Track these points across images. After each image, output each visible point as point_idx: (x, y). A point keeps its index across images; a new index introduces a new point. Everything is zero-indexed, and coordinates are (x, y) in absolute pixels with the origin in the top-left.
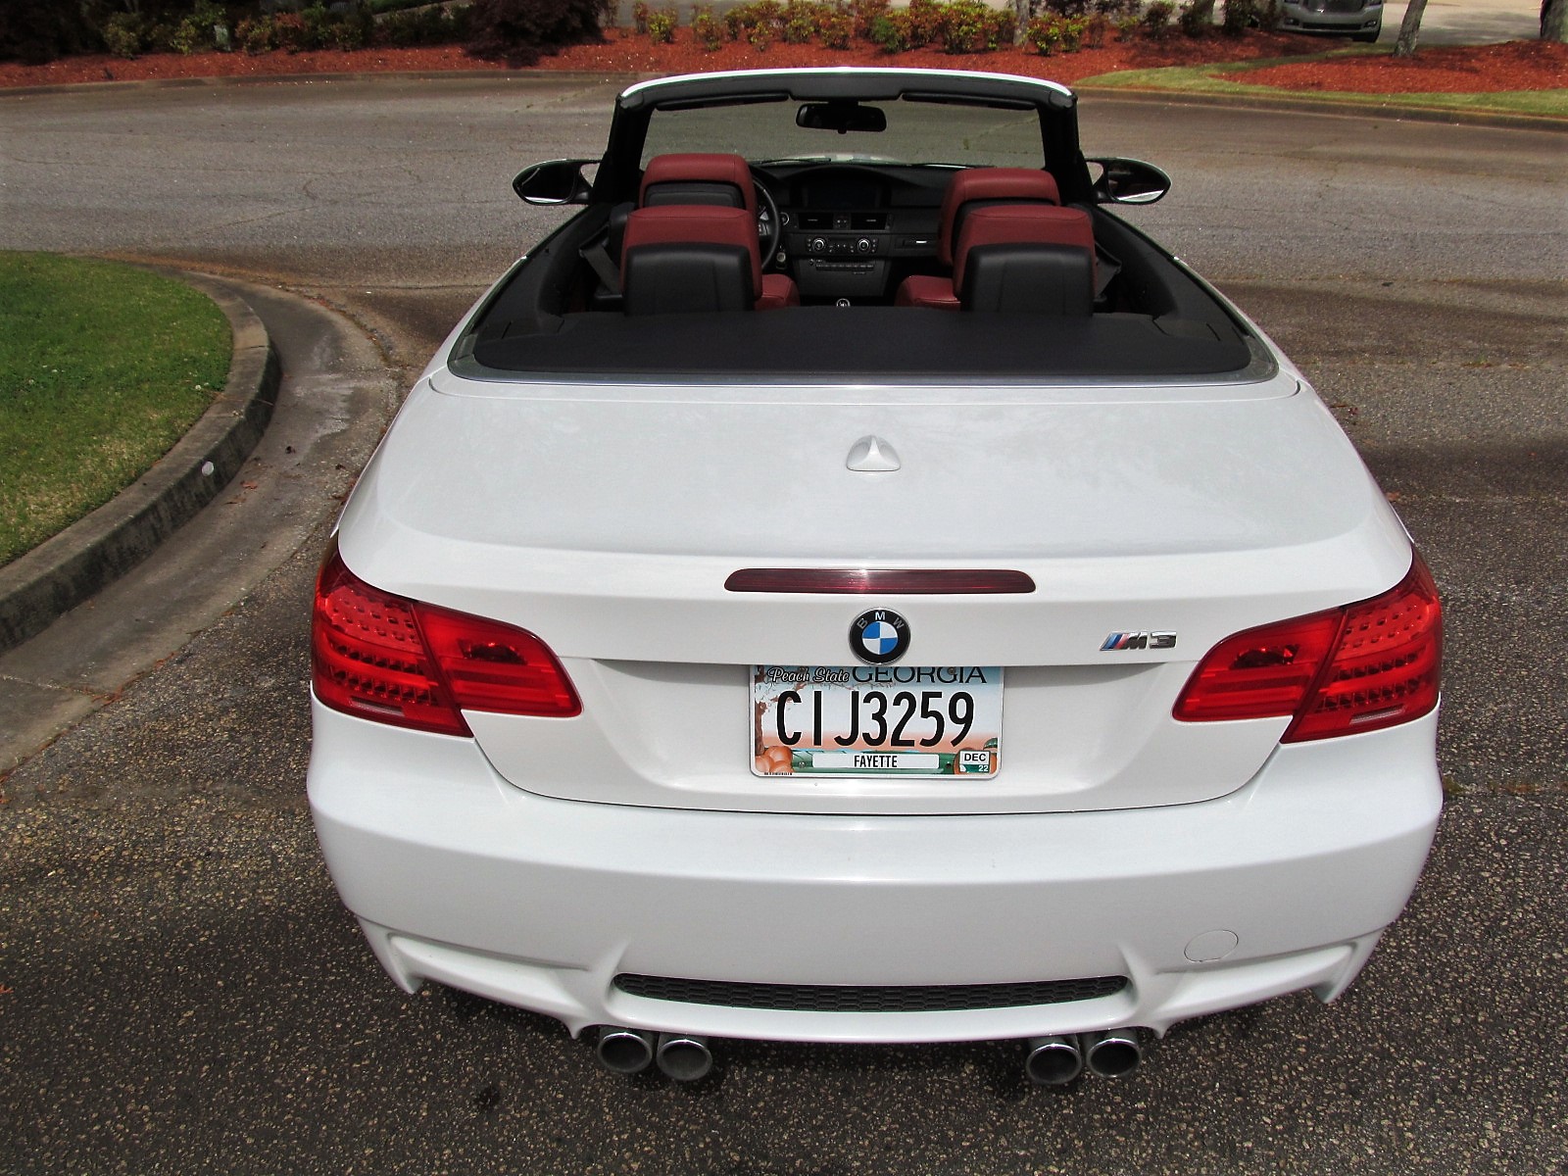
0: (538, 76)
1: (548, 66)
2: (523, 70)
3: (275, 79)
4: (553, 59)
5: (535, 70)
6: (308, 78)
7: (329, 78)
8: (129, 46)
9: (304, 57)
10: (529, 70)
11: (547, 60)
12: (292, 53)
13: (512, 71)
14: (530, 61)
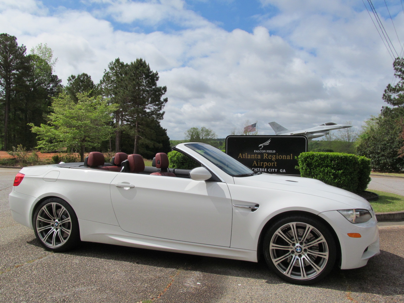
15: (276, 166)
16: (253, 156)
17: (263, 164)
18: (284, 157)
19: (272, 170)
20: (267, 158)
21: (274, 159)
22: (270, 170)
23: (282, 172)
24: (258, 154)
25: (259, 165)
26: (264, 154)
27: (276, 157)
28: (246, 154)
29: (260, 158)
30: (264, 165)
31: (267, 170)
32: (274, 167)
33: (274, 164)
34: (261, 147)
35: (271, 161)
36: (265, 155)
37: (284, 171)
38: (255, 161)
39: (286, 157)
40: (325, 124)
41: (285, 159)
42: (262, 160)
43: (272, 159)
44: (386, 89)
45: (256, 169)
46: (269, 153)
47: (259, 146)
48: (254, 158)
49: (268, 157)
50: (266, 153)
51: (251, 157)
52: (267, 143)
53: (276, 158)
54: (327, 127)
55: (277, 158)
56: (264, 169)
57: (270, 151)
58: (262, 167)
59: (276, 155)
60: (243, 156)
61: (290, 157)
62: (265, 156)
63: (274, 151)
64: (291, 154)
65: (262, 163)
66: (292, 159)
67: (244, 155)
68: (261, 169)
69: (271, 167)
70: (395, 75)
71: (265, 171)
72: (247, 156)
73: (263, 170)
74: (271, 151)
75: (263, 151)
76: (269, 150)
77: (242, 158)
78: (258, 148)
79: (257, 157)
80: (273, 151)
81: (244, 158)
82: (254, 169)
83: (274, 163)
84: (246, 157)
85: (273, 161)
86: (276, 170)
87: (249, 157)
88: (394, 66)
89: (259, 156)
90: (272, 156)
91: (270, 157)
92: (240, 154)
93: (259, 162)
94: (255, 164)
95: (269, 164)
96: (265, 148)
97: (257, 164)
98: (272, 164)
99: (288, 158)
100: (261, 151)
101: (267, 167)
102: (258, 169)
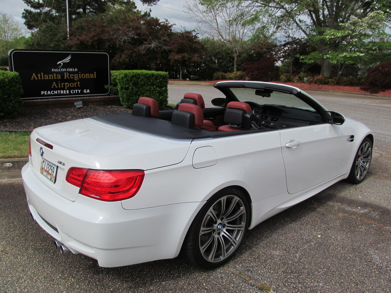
0: (377, 96)
1: (381, 94)
2: (374, 94)
3: (312, 90)
4: (383, 93)
5: (377, 95)
6: (319, 90)
7: (324, 91)
8: (284, 80)
9: (320, 86)
10: (375, 94)
11: (381, 93)
12: (319, 85)
13: (370, 94)
14: (376, 92)
15: (79, 86)
16: (51, 76)
17: (64, 85)
18: (87, 76)
19: (75, 91)
20: (69, 78)
21: (76, 78)
22: (73, 92)
23: (86, 92)
24: (57, 73)
25: (60, 87)
26: (65, 73)
27: (79, 76)
28: (42, 73)
29: (60, 78)
30: (66, 87)
31: (70, 92)
32: (77, 88)
33: (77, 85)
34: (60, 64)
35: (73, 81)
36: (67, 74)
37: (88, 91)
38: (54, 83)
39: (90, 76)
41: (89, 77)
42: (63, 80)
43: (74, 78)
45: (56, 92)
46: (71, 71)
47: (58, 64)
48: (53, 78)
49: (69, 76)
50: (67, 72)
51: (49, 77)
52: (67, 60)
53: (79, 77)
55: (80, 78)
56: (66, 91)
57: (71, 70)
58: (63, 89)
59: (79, 74)
60: (37, 77)
61: (94, 76)
62: (66, 76)
63: (76, 70)
64: (95, 72)
65: (64, 84)
66: (95, 77)
67: (39, 75)
68: (63, 91)
69: (74, 88)
71: (67, 93)
72: (44, 77)
73: (64, 92)
74: (73, 70)
75: (63, 70)
76: (70, 68)
77: (36, 79)
78: (57, 67)
79: (56, 76)
80: (74, 70)
81: (39, 78)
82: (54, 92)
83: (76, 83)
85: (76, 81)
86: (79, 91)
87: (46, 77)
89: (59, 76)
90: (74, 75)
91: (72, 77)
92: (34, 74)
93: (59, 83)
94: (55, 86)
95: (72, 85)
96: (66, 65)
97: (58, 85)
98: (74, 84)
99: (92, 77)
100: (60, 70)
101: (70, 89)
102: (59, 91)
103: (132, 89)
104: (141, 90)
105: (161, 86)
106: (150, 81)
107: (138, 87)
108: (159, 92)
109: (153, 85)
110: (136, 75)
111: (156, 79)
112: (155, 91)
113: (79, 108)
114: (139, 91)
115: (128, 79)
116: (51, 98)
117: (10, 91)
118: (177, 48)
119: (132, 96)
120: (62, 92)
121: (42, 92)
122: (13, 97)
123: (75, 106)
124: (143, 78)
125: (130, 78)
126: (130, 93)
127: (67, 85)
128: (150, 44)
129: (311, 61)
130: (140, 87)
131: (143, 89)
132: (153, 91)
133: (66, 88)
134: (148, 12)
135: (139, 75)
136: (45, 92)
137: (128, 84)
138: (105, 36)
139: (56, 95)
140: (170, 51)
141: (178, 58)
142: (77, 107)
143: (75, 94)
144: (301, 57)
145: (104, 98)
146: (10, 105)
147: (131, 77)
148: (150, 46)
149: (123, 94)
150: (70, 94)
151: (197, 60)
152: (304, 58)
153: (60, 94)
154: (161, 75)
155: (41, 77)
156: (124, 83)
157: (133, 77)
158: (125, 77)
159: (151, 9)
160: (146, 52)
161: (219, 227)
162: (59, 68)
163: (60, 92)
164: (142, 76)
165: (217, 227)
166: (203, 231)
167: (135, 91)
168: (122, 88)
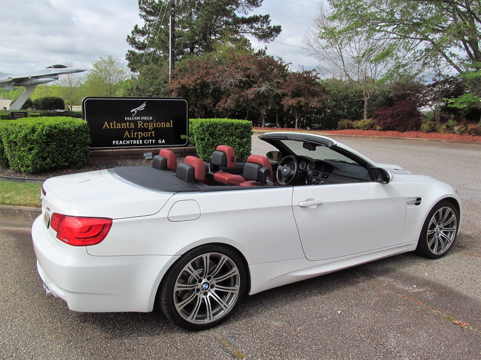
8: (427, 130)
12: (473, 136)
15: (153, 136)
16: (124, 125)
17: (137, 135)
18: (163, 125)
19: (149, 141)
20: (142, 127)
21: (151, 127)
22: (146, 142)
23: (161, 142)
24: (130, 122)
25: (132, 136)
26: (139, 122)
27: (153, 124)
29: (133, 127)
30: (139, 136)
31: (143, 142)
32: (151, 138)
33: (151, 134)
34: (134, 112)
35: (147, 130)
36: (140, 123)
37: (163, 141)
38: (127, 132)
39: (166, 125)
40: (53, 66)
41: (165, 127)
42: (136, 129)
43: (148, 127)
44: (134, 29)
45: (129, 142)
46: (145, 120)
47: (131, 112)
48: (125, 127)
49: (143, 125)
50: (141, 120)
51: (121, 126)
52: (142, 107)
53: (153, 126)
54: (55, 70)
55: (155, 127)
56: (139, 141)
57: (145, 118)
58: (136, 139)
59: (154, 122)
60: (110, 126)
61: (170, 125)
62: (140, 125)
63: (151, 118)
64: (171, 121)
65: (137, 133)
66: (172, 126)
67: (111, 124)
69: (148, 138)
70: (140, 15)
71: (141, 143)
72: (116, 126)
73: (137, 142)
74: (147, 118)
75: (136, 118)
76: (145, 116)
77: (108, 128)
78: (130, 115)
79: (129, 125)
80: (149, 118)
82: (126, 142)
84: (114, 127)
85: (150, 131)
86: (154, 141)
87: (119, 126)
88: (140, 3)
89: (132, 124)
90: (148, 124)
91: (146, 126)
92: (106, 123)
93: (132, 132)
94: (128, 136)
95: (146, 134)
96: (140, 113)
97: (130, 135)
98: (148, 134)
99: (168, 126)
100: (134, 118)
101: (143, 138)
102: (131, 141)
103: (208, 140)
104: (218, 141)
105: (242, 137)
106: (229, 131)
107: (215, 138)
108: (239, 144)
109: (232, 135)
110: (212, 124)
111: (236, 129)
112: (235, 142)
113: (149, 160)
114: (216, 142)
115: (204, 129)
116: (123, 148)
117: (76, 140)
118: (292, 92)
119: (208, 148)
120: (135, 142)
121: (114, 142)
122: (79, 146)
123: (144, 158)
124: (221, 128)
125: (206, 128)
126: (206, 144)
127: (141, 134)
128: (259, 87)
129: (462, 105)
130: (218, 137)
131: (220, 141)
132: (232, 143)
133: (139, 138)
134: (263, 49)
135: (217, 124)
136: (117, 141)
137: (204, 135)
138: (208, 79)
139: (128, 145)
140: (284, 95)
141: (292, 103)
142: (146, 158)
143: (149, 144)
144: (450, 101)
145: (180, 149)
146: (75, 155)
147: (207, 126)
148: (259, 89)
149: (199, 145)
150: (143, 144)
151: (315, 105)
152: (453, 101)
153: (133, 145)
154: (242, 125)
155: (113, 126)
156: (200, 133)
157: (209, 126)
158: (201, 127)
159: (267, 47)
160: (255, 96)
161: (204, 286)
162: (133, 116)
163: (133, 142)
164: (220, 125)
165: (202, 286)
166: (178, 287)
167: (212, 142)
168: (198, 139)
